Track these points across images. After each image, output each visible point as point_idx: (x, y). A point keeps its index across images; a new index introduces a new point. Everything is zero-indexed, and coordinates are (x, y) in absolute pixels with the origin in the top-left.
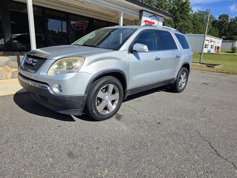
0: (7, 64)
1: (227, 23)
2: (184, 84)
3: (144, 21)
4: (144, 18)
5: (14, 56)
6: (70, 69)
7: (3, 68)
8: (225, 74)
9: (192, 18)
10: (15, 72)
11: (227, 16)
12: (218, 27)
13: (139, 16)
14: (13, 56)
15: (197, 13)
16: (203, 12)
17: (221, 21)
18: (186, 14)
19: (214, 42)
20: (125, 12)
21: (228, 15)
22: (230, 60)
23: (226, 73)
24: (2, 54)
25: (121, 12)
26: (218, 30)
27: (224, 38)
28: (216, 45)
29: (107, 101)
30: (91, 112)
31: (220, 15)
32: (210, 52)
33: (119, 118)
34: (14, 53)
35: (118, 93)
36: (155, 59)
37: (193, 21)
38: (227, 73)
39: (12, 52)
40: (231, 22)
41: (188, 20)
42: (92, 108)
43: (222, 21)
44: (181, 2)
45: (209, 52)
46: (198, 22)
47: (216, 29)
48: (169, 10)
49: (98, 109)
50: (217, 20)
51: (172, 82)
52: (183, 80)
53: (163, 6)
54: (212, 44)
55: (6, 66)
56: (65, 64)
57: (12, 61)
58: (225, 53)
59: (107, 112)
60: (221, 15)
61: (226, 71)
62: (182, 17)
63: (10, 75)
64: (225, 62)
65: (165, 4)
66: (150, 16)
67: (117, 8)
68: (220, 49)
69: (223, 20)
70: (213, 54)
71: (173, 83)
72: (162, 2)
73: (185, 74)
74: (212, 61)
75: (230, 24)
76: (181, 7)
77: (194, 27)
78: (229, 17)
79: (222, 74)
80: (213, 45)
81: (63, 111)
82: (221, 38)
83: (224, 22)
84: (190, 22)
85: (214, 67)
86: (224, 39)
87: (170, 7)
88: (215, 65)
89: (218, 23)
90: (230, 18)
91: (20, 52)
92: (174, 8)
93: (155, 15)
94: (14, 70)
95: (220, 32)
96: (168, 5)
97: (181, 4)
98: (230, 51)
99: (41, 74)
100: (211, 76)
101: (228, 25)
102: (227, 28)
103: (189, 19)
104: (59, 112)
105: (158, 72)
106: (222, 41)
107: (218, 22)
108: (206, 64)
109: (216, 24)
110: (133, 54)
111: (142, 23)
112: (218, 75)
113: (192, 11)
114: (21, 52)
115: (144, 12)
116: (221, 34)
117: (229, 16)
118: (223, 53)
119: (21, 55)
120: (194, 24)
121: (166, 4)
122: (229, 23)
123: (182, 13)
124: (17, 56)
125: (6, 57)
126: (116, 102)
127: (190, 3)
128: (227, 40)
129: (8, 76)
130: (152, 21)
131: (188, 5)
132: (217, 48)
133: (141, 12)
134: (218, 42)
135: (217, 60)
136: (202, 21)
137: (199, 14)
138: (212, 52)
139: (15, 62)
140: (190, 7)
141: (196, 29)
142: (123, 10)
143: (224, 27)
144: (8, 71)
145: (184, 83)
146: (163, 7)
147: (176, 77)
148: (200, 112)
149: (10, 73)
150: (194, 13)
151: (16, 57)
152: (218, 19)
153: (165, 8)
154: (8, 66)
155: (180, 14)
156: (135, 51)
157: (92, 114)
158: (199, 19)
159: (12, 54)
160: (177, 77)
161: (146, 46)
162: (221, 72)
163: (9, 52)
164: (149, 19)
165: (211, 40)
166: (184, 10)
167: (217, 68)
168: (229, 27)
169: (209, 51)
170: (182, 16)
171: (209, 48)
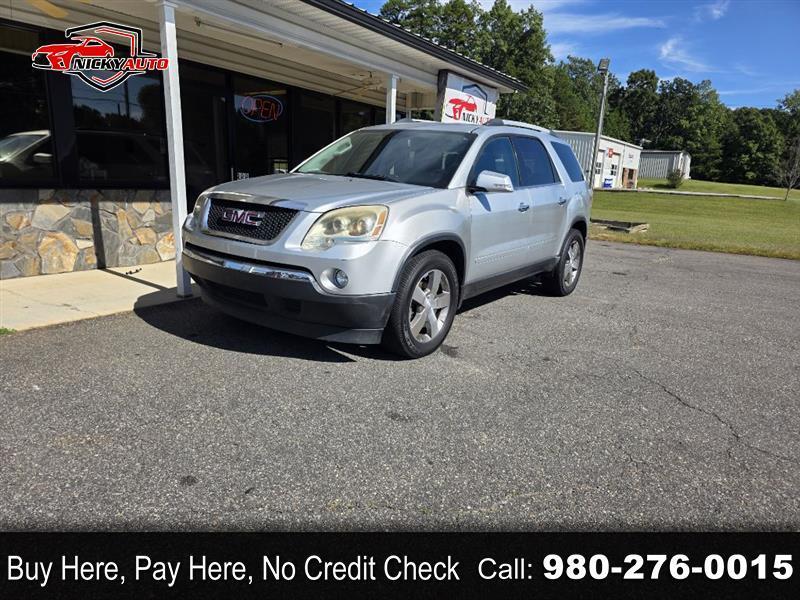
0: (63, 226)
1: (653, 98)
2: (575, 273)
3: (452, 101)
4: (451, 93)
5: (83, 204)
6: (358, 232)
7: (51, 240)
8: (662, 249)
9: (552, 81)
10: (85, 251)
11: (652, 75)
12: (626, 109)
13: (436, 87)
14: (79, 201)
15: (565, 66)
16: (581, 61)
17: (636, 92)
18: (533, 68)
19: (619, 154)
20: (404, 76)
21: (653, 72)
22: (667, 210)
23: (664, 246)
24: (49, 197)
25: (391, 76)
26: (629, 117)
27: (645, 143)
28: (624, 166)
29: (428, 311)
30: (401, 335)
31: (632, 74)
32: (609, 185)
33: (451, 352)
34: (82, 193)
35: (449, 293)
36: (520, 210)
37: (556, 89)
38: (666, 245)
39: (77, 192)
40: (664, 96)
41: (539, 85)
42: (402, 326)
43: (639, 90)
44: (517, 28)
45: (605, 185)
46: (570, 93)
47: (624, 116)
48: (481, 54)
49: (412, 327)
50: (623, 88)
51: (550, 268)
52: (572, 263)
53: (464, 38)
54: (615, 160)
55: (61, 235)
56: (345, 222)
57: (75, 218)
58: (652, 190)
59: (427, 338)
60: (635, 71)
61: (663, 241)
62: (522, 77)
63: (70, 260)
64: (653, 215)
65: (470, 35)
66: (464, 88)
67: (381, 65)
68: (635, 176)
69: (642, 87)
70: (618, 191)
71: (550, 270)
72: (459, 26)
73: (576, 246)
74: (619, 212)
75: (661, 100)
76: (517, 44)
77: (558, 110)
78: (658, 79)
79: (655, 248)
80: (616, 164)
81: (335, 335)
82: (637, 144)
83: (643, 93)
84: (547, 91)
85: (628, 232)
86: (645, 147)
87: (485, 44)
88: (629, 225)
89: (628, 97)
90: (659, 84)
91: (99, 191)
92: (497, 47)
93: (477, 83)
94: (83, 244)
95: (633, 126)
96: (481, 35)
97: (517, 34)
98: (665, 182)
99: (288, 245)
100: (626, 253)
101: (656, 104)
102: (652, 114)
103: (544, 83)
104: (323, 338)
105: (524, 241)
106: (640, 152)
107: (626, 95)
108: (606, 222)
109: (621, 101)
110: (476, 195)
111: (445, 104)
112: (643, 251)
113: (552, 60)
114: (103, 191)
115: (450, 75)
116: (636, 129)
117: (657, 75)
118: (646, 189)
119: (103, 200)
120: (557, 99)
121: (472, 32)
122: (658, 98)
123: (523, 62)
124: (92, 201)
125: (61, 206)
126: (444, 314)
127: (543, 34)
128: (654, 148)
129: (64, 263)
130: (471, 101)
131: (540, 40)
132: (627, 175)
133: (442, 75)
134: (630, 156)
135: (628, 209)
136: (580, 89)
137: (571, 67)
138: (613, 187)
139: (88, 220)
140: (545, 47)
141: (565, 115)
142: (397, 71)
143: (643, 110)
144: (65, 247)
145: (574, 270)
146: (462, 43)
147: (558, 253)
148: (627, 336)
149: (73, 254)
150: (556, 64)
151: (89, 204)
152: (626, 86)
153: (472, 46)
154: (64, 232)
155: (516, 66)
156: (484, 190)
157: (402, 340)
158: (572, 83)
159: (78, 196)
160: (560, 255)
161: (508, 177)
162: (649, 245)
163: (69, 191)
164: (463, 96)
165: (611, 150)
166: (526, 53)
167: (637, 234)
168: (659, 109)
169: (607, 182)
170: (523, 74)
171: (606, 173)
